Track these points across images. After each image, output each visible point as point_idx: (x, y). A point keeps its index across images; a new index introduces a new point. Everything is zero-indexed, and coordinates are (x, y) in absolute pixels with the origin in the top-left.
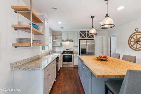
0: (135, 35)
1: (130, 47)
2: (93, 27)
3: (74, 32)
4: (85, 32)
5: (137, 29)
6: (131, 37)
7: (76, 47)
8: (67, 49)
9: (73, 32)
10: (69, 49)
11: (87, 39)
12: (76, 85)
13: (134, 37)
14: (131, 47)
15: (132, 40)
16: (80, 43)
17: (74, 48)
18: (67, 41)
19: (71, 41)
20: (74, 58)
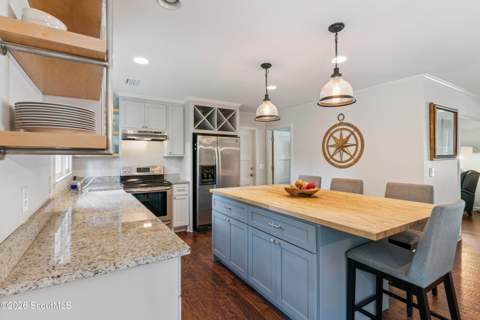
0: (337, 130)
1: (326, 158)
2: (267, 96)
3: (173, 104)
4: (210, 109)
5: (341, 117)
6: (329, 134)
7: (173, 161)
8: (139, 170)
9: (167, 106)
10: (147, 169)
11: (216, 131)
12: (228, 294)
13: (334, 135)
14: (329, 159)
15: (332, 142)
16: (194, 147)
17: (166, 164)
18: (142, 135)
19: (157, 137)
20: (175, 202)
